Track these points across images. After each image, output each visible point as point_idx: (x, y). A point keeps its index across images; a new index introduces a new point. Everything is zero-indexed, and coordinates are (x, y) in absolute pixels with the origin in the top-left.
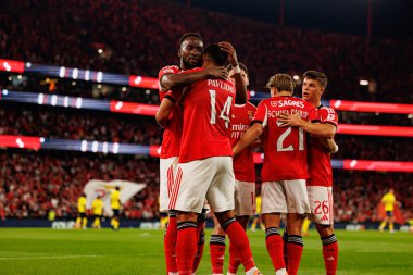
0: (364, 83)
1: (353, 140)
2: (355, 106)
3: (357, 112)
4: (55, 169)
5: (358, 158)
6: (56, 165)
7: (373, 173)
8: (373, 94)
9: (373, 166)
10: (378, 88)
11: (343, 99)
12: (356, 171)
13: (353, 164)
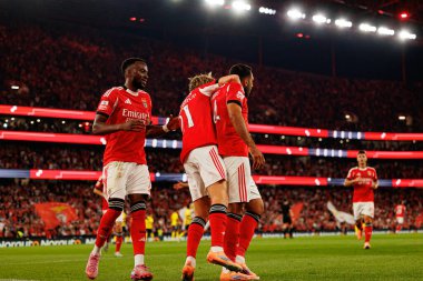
0: (402, 118)
1: (396, 164)
2: (396, 137)
3: (398, 141)
4: (161, 196)
5: (401, 177)
6: (163, 194)
7: (413, 188)
8: (410, 126)
9: (412, 183)
10: (414, 122)
11: (387, 132)
12: (399, 188)
13: (398, 182)
